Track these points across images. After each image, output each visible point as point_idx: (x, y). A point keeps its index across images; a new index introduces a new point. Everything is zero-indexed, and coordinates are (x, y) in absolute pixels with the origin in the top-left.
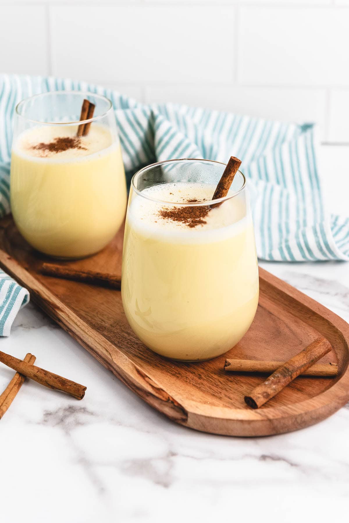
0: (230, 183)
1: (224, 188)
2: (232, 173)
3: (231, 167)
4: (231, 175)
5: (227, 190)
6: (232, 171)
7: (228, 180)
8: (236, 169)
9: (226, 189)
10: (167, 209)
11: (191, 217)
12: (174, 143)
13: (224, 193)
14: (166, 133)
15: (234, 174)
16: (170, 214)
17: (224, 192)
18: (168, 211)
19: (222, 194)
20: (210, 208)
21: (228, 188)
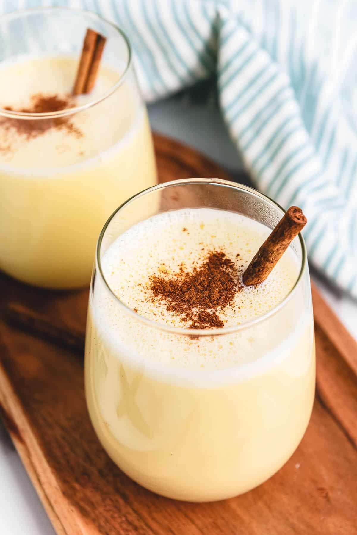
0: (280, 253)
1: (269, 260)
2: (286, 240)
3: (285, 229)
4: (284, 243)
5: (275, 263)
6: (287, 237)
7: (277, 250)
8: (294, 234)
9: (272, 262)
10: (166, 273)
11: (200, 304)
12: (250, 72)
13: (267, 267)
14: (238, 53)
15: (290, 241)
16: (168, 288)
17: (269, 266)
18: (167, 279)
19: (264, 268)
20: (242, 284)
21: (277, 261)
